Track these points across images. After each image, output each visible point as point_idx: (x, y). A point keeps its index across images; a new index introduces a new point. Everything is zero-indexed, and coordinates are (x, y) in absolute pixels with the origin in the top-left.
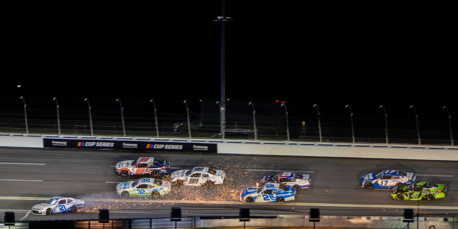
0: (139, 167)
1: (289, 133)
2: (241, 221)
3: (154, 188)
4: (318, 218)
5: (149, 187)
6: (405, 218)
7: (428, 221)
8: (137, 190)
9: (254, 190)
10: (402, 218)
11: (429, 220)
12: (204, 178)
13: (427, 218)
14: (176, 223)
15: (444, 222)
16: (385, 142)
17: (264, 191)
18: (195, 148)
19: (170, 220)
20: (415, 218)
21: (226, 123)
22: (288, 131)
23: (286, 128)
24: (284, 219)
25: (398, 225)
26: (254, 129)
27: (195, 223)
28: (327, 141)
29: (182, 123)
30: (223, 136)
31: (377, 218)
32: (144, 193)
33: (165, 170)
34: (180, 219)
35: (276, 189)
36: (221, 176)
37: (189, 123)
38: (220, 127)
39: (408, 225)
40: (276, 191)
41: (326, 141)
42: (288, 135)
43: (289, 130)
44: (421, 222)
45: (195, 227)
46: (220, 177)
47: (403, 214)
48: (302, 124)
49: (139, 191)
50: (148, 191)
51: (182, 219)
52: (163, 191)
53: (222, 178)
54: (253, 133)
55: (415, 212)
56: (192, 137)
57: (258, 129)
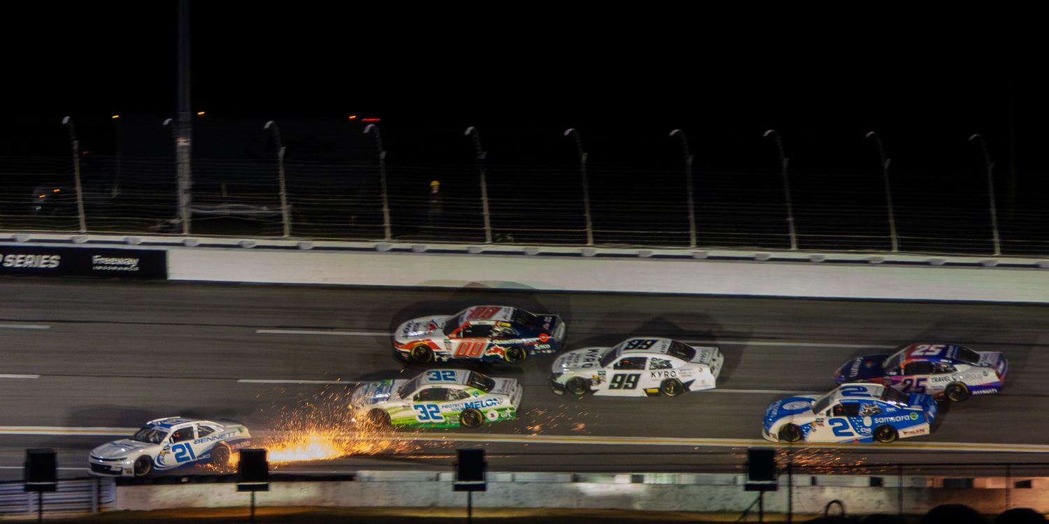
0: (466, 336)
1: (391, 215)
2: (241, 489)
3: (468, 401)
4: (481, 479)
5: (451, 398)
6: (751, 479)
7: (822, 487)
8: (416, 407)
9: (805, 405)
10: (741, 479)
11: (824, 484)
12: (656, 372)
13: (820, 478)
14: (40, 496)
15: (870, 489)
16: (686, 243)
17: (835, 408)
18: (98, 265)
19: (22, 487)
20: (783, 479)
21: (193, 186)
22: (386, 210)
23: (381, 202)
24: (376, 485)
25: (729, 500)
26: (280, 204)
27: (99, 498)
28: (509, 241)
29: (56, 186)
30: (186, 227)
31: (664, 479)
32: (435, 414)
33: (548, 346)
34: (54, 485)
35: (872, 401)
36: (708, 364)
37: (79, 189)
38: (176, 197)
39: (760, 501)
40: (873, 405)
41: (504, 241)
42: (387, 224)
43: (389, 207)
44: (800, 490)
45: (99, 509)
46: (707, 370)
47: (746, 464)
48: (430, 189)
49: (421, 409)
50: (448, 410)
51: (59, 486)
52: (498, 410)
53: (712, 372)
54: (280, 217)
55: (781, 461)
56: (88, 229)
57: (294, 205)
